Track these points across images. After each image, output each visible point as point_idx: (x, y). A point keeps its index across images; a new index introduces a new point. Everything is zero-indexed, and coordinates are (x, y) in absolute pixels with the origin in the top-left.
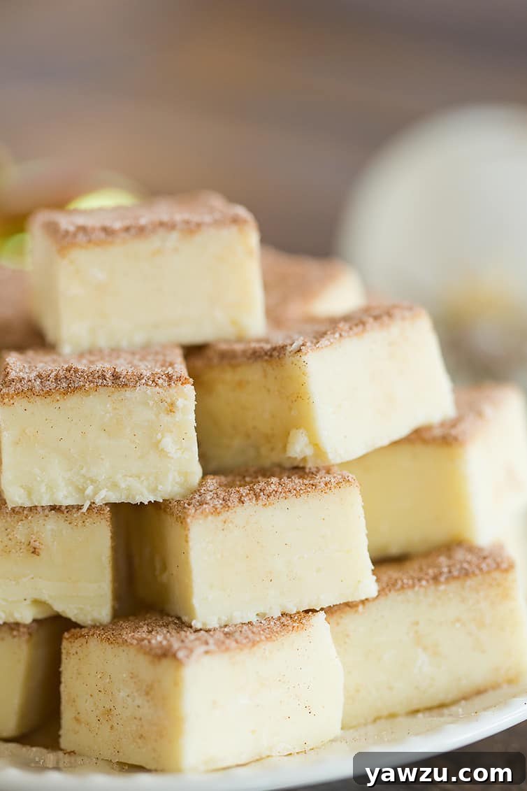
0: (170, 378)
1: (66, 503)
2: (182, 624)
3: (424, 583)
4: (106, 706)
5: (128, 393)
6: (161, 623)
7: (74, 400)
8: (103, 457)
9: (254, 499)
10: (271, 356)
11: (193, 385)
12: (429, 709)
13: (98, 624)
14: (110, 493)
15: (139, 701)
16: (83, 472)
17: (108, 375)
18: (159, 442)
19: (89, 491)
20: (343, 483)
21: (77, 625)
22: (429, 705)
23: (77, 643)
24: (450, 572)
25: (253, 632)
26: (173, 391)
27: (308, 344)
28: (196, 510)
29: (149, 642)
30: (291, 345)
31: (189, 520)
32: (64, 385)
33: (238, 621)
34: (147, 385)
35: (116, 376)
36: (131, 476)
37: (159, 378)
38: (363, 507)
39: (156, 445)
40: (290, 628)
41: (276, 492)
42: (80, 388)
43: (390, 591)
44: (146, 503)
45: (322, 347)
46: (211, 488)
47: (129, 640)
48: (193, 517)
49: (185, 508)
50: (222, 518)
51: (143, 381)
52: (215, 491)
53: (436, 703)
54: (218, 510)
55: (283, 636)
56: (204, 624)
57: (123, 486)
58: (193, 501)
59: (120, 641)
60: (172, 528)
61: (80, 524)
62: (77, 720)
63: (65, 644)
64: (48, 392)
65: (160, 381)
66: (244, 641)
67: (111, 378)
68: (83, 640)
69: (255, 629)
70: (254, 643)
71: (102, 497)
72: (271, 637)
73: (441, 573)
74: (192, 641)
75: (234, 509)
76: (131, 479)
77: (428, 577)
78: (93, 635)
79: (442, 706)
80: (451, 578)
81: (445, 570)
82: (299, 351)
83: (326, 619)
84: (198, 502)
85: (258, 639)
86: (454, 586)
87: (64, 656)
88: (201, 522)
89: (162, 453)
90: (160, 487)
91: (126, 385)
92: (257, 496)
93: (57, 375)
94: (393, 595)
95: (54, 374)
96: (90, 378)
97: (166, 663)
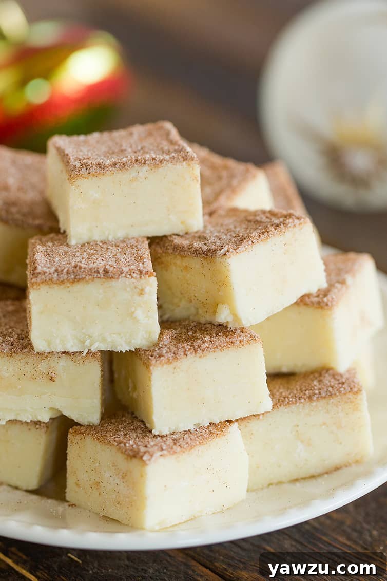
0: (141, 272)
1: (71, 350)
2: (146, 429)
3: (303, 400)
4: (96, 480)
5: (114, 283)
6: (132, 428)
7: (78, 287)
8: (97, 322)
9: (194, 353)
10: (207, 255)
11: (156, 277)
12: (304, 479)
13: (91, 425)
14: (101, 344)
15: (117, 481)
16: (84, 331)
17: (101, 271)
18: (133, 313)
19: (87, 343)
20: (252, 341)
21: (77, 424)
22: (304, 475)
23: (78, 437)
24: (320, 393)
25: (191, 439)
26: (142, 281)
27: (231, 250)
28: (156, 361)
29: (125, 445)
30: (220, 250)
31: (151, 368)
32: (73, 277)
33: (182, 430)
34: (126, 277)
35: (106, 272)
36: (114, 334)
37: (134, 273)
38: (264, 355)
39: (131, 315)
40: (215, 435)
41: (208, 348)
42: (83, 279)
43: (280, 406)
44: (124, 352)
45: (240, 252)
46: (166, 343)
47: (112, 442)
48: (154, 366)
49: (149, 358)
50: (172, 366)
51: (124, 275)
52: (168, 346)
53: (308, 475)
54: (171, 361)
55: (210, 441)
56: (160, 432)
57: (109, 340)
58: (155, 354)
59: (106, 441)
60: (141, 369)
61: (81, 363)
62: (78, 485)
63: (70, 436)
64: (62, 281)
65: (135, 275)
66: (185, 446)
67: (104, 272)
68: (82, 436)
69: (192, 437)
70: (192, 447)
71: (96, 347)
72: (202, 442)
73: (314, 394)
74: (152, 447)
75: (181, 360)
76: (114, 335)
77: (305, 397)
78: (88, 434)
79: (313, 477)
80: (320, 397)
81: (317, 392)
82: (225, 255)
83: (238, 427)
84: (158, 354)
85: (194, 444)
86: (322, 402)
87: (69, 444)
88: (159, 369)
89: (136, 320)
90: (133, 341)
91: (112, 277)
92: (196, 351)
93: (68, 270)
94: (282, 408)
95: (66, 270)
96: (90, 273)
97: (135, 461)
